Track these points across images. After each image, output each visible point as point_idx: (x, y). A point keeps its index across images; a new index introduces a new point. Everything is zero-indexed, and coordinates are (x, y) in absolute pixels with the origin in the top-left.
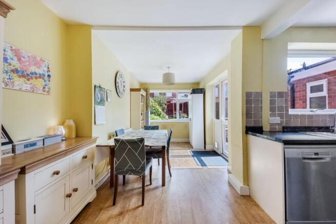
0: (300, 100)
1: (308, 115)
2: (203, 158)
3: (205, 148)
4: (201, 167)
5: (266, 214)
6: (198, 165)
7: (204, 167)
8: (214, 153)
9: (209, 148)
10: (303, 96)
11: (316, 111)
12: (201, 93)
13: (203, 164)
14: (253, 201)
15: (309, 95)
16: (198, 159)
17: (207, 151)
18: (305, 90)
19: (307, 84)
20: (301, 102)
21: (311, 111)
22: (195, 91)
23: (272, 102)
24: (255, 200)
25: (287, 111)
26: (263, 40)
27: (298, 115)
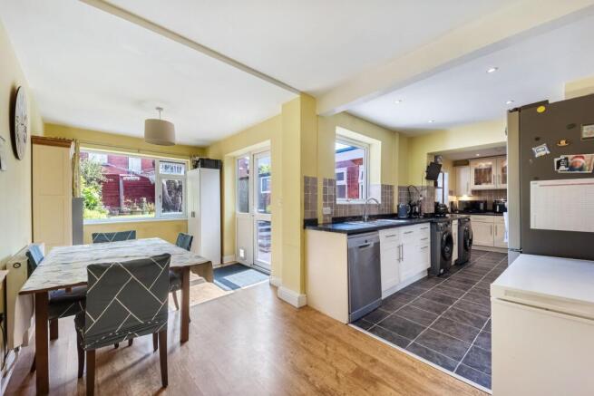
2: (228, 278)
3: (222, 262)
4: (232, 291)
5: (329, 317)
6: (226, 290)
7: (237, 290)
8: (238, 267)
9: (228, 260)
12: (216, 168)
13: (234, 287)
14: (312, 309)
16: (220, 281)
17: (228, 267)
22: (205, 162)
23: (325, 190)
24: (315, 307)
25: (335, 200)
26: (318, 116)
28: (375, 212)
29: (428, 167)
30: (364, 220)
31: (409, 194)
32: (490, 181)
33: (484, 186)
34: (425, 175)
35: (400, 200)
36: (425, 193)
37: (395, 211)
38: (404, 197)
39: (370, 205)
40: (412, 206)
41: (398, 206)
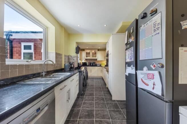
0: (17, 53)
1: (26, 65)
10: (19, 51)
11: (31, 61)
15: (23, 51)
18: (20, 47)
19: (22, 43)
20: (17, 55)
21: (27, 61)
27: (16, 65)
28: (51, 69)
29: (76, 48)
30: (42, 76)
31: (69, 59)
32: (90, 56)
33: (88, 58)
34: (75, 51)
35: (65, 62)
36: (75, 59)
37: (63, 67)
38: (67, 60)
39: (47, 65)
40: (71, 64)
41: (65, 65)
